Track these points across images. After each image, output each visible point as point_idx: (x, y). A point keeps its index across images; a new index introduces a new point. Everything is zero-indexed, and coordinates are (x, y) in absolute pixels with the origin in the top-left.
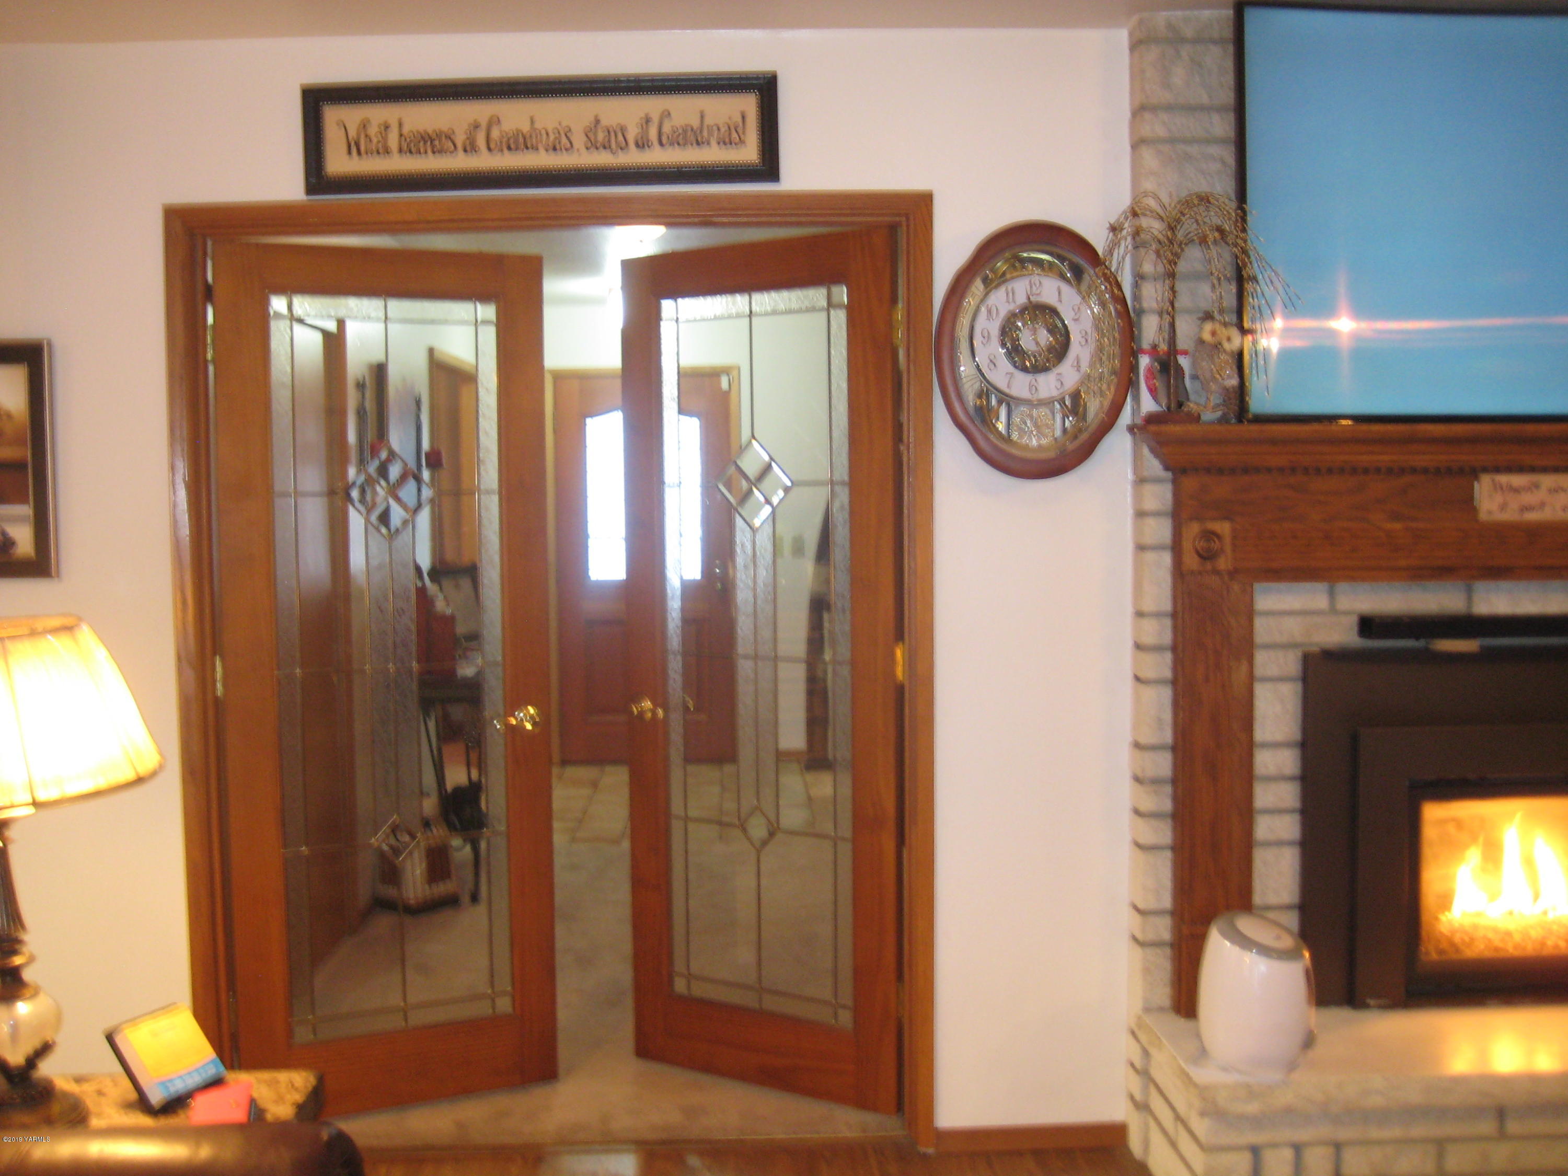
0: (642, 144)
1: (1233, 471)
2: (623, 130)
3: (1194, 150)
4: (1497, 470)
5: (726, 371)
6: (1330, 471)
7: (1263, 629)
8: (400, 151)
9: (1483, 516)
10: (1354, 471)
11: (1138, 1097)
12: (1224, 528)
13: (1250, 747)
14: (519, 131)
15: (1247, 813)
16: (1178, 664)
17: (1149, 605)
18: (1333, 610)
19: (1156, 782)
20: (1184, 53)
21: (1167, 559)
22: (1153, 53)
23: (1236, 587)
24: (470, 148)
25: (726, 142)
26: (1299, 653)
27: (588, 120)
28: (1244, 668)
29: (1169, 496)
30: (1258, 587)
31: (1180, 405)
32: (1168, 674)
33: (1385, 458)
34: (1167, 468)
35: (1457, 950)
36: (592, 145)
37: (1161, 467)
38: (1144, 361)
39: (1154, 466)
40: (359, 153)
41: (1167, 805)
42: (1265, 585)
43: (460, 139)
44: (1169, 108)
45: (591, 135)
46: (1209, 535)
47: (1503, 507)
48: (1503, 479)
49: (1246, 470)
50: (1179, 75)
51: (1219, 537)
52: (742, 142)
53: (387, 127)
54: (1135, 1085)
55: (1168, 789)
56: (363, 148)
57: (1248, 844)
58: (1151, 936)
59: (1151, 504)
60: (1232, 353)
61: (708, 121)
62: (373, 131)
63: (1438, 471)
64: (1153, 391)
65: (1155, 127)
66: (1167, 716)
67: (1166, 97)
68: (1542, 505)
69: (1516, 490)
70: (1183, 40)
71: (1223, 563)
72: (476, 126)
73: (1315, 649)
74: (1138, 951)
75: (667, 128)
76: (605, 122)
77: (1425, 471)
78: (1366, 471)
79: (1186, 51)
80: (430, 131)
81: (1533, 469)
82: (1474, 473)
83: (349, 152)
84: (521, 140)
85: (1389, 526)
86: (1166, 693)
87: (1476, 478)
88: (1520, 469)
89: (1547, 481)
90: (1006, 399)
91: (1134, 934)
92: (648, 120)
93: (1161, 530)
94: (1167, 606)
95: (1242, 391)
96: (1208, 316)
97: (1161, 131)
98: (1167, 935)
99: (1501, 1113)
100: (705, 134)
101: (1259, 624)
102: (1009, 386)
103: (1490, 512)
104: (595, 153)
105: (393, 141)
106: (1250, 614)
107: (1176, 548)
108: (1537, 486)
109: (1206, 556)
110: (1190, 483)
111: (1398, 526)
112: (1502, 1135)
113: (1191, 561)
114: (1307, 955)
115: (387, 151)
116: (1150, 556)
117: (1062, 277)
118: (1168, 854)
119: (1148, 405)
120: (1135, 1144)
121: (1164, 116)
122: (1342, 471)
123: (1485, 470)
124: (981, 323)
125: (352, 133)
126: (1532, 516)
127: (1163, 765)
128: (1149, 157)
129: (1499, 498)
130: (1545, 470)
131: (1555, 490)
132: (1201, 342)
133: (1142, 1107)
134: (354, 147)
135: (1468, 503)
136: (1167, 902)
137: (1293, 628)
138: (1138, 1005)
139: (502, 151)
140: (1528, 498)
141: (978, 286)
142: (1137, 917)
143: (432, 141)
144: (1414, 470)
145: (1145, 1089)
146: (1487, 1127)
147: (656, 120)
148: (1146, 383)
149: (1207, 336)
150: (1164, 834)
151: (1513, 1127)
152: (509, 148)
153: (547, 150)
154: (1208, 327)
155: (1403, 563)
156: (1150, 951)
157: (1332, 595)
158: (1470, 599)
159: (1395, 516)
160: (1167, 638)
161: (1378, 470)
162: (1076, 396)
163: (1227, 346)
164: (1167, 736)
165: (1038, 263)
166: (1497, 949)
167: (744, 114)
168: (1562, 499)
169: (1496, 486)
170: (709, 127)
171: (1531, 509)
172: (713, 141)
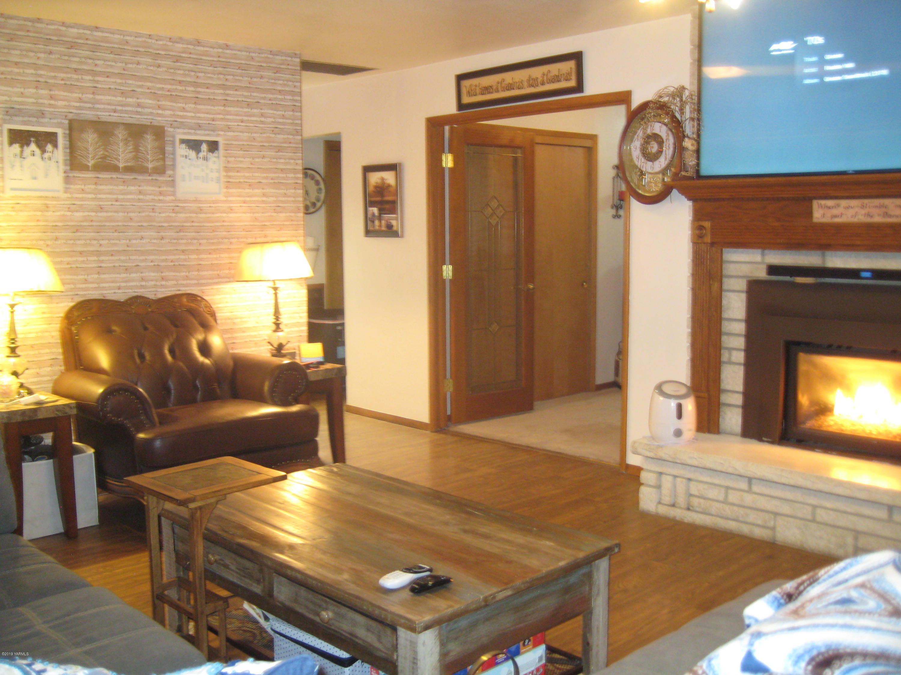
0: (543, 84)
1: (710, 200)
2: (537, 79)
4: (822, 198)
6: (748, 199)
8: (480, 94)
9: (815, 220)
10: (758, 199)
12: (706, 224)
13: (720, 320)
14: (509, 83)
23: (715, 250)
24: (497, 91)
25: (566, 80)
26: (746, 280)
27: (527, 77)
28: (718, 285)
30: (725, 250)
33: (769, 193)
34: (689, 199)
36: (529, 85)
40: (469, 96)
42: (728, 250)
43: (494, 88)
45: (528, 82)
46: (700, 227)
47: (823, 216)
48: (823, 202)
49: (715, 200)
51: (704, 228)
52: (571, 79)
53: (476, 86)
60: (694, 151)
61: (561, 72)
62: (473, 88)
63: (794, 199)
68: (842, 215)
69: (829, 208)
71: (707, 240)
72: (498, 83)
73: (752, 279)
75: (549, 77)
76: (532, 77)
77: (791, 199)
78: (766, 199)
80: (487, 86)
81: (836, 198)
82: (812, 199)
84: (510, 86)
85: (774, 224)
87: (813, 202)
88: (830, 197)
89: (844, 203)
92: (544, 74)
99: (750, 479)
100: (560, 78)
101: (726, 266)
102: (643, 167)
103: (818, 218)
104: (530, 89)
105: (478, 90)
106: (721, 262)
108: (838, 206)
109: (698, 236)
110: (696, 205)
111: (778, 224)
112: (750, 491)
113: (694, 238)
122: (753, 199)
123: (816, 198)
124: (634, 143)
125: (468, 89)
126: (837, 220)
129: (822, 211)
130: (841, 198)
131: (848, 208)
134: (469, 94)
135: (810, 214)
139: (505, 91)
140: (835, 212)
143: (487, 89)
146: (744, 485)
147: (546, 74)
151: (755, 488)
152: (506, 89)
153: (516, 89)
155: (780, 241)
159: (778, 220)
161: (772, 199)
163: (691, 148)
167: (571, 68)
168: (851, 212)
169: (821, 206)
170: (561, 74)
171: (835, 216)
172: (562, 79)
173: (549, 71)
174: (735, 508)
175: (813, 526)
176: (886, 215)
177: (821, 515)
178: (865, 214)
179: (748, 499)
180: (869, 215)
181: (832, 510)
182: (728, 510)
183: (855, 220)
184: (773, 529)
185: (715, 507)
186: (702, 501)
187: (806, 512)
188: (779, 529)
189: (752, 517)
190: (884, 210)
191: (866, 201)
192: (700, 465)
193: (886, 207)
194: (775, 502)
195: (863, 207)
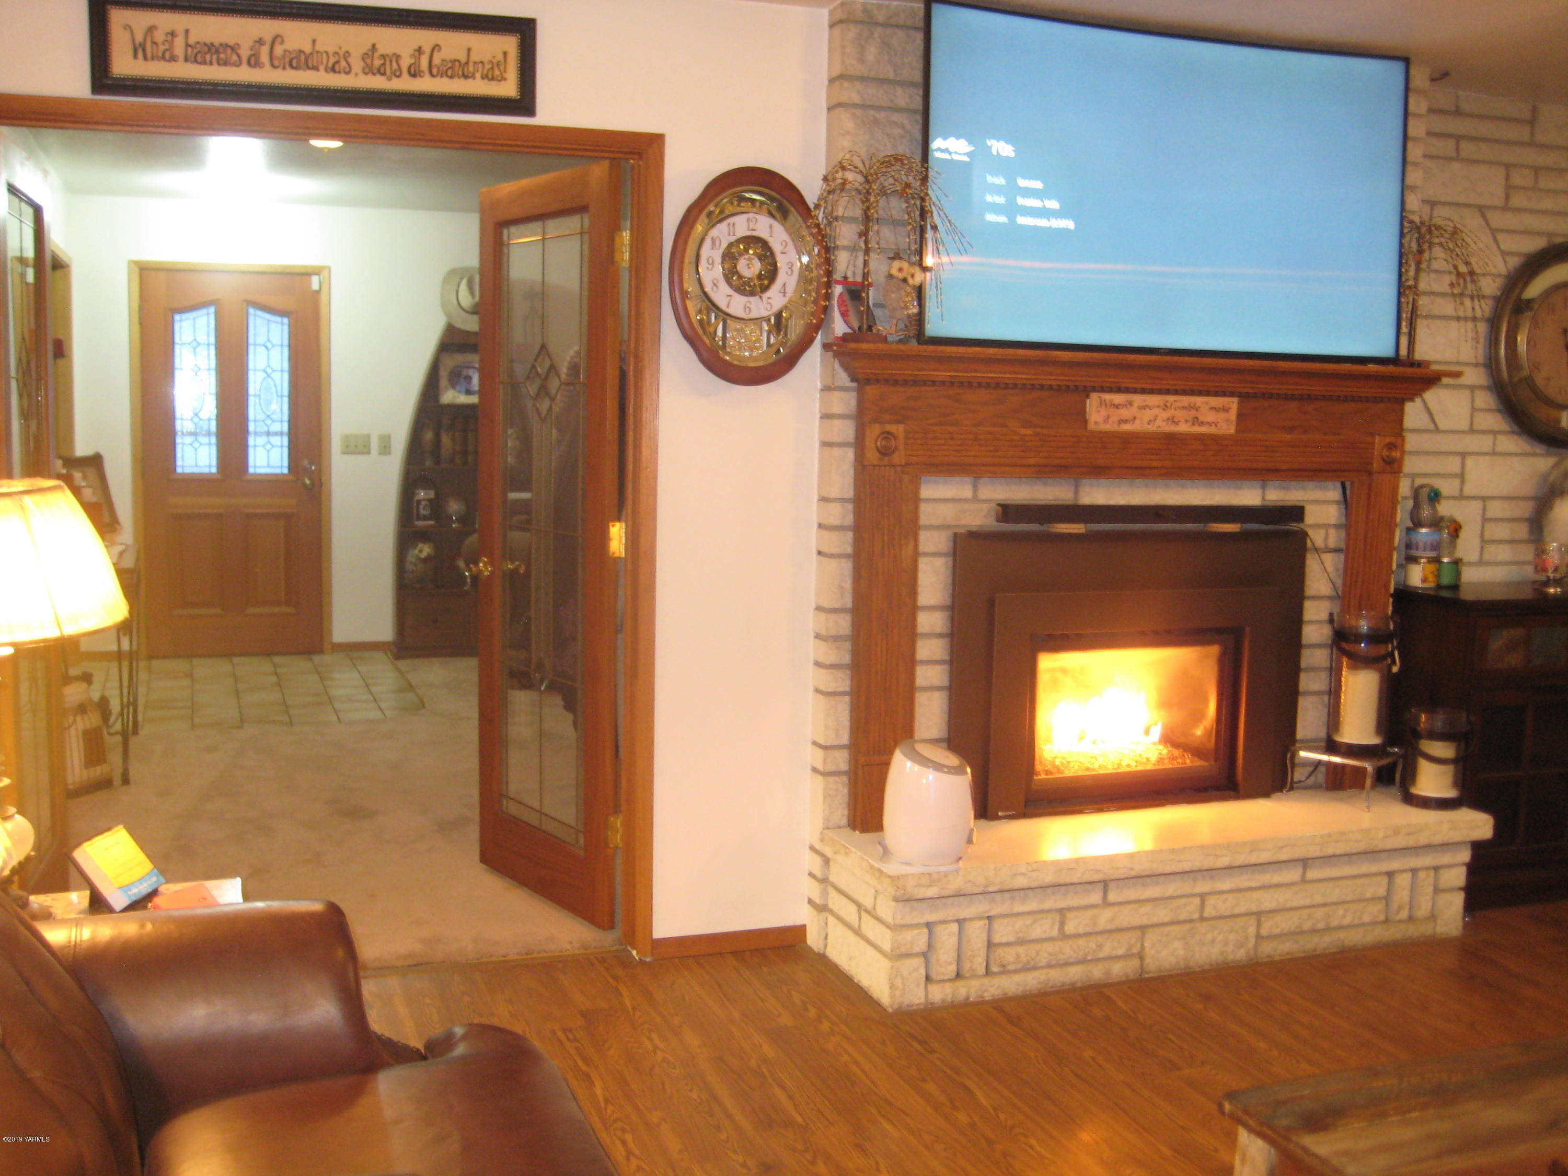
0: (414, 73)
1: (906, 383)
2: (398, 57)
3: (881, 116)
4: (1103, 390)
5: (317, 271)
6: (980, 385)
7: (927, 513)
8: (186, 60)
9: (1091, 426)
10: (997, 386)
11: (817, 900)
12: (898, 430)
13: (914, 609)
14: (301, 51)
15: (911, 663)
16: (858, 542)
17: (834, 493)
18: (975, 499)
19: (836, 638)
20: (876, 35)
21: (850, 454)
22: (852, 32)
23: (906, 478)
24: (254, 62)
25: (489, 77)
26: (950, 533)
27: (366, 47)
28: (911, 546)
29: (853, 403)
30: (923, 479)
31: (870, 328)
32: (849, 550)
33: (1023, 376)
34: (853, 379)
35: (1059, 771)
36: (369, 70)
37: (849, 379)
38: (838, 290)
39: (843, 378)
40: (145, 57)
41: (847, 659)
42: (928, 478)
43: (245, 53)
44: (863, 79)
45: (369, 61)
46: (887, 435)
47: (1107, 419)
48: (1107, 397)
49: (915, 383)
50: (872, 53)
51: (895, 438)
52: (504, 79)
53: (173, 34)
54: (813, 890)
55: (848, 645)
56: (149, 54)
57: (911, 689)
58: (831, 768)
59: (838, 409)
60: (914, 287)
61: (474, 57)
62: (160, 36)
63: (1059, 389)
64: (844, 315)
65: (850, 93)
66: (848, 585)
67: (861, 70)
68: (1134, 419)
69: (1117, 407)
70: (876, 24)
71: (897, 458)
72: (261, 42)
73: (962, 531)
74: (820, 779)
75: (437, 61)
76: (382, 49)
77: (1050, 387)
78: (1006, 387)
79: (878, 31)
80: (216, 42)
81: (1127, 390)
82: (1086, 392)
83: (135, 56)
84: (303, 57)
85: (1023, 431)
86: (847, 566)
87: (1088, 396)
88: (1119, 390)
89: (1137, 400)
90: (725, 316)
91: (815, 766)
92: (419, 51)
93: (846, 430)
94: (850, 494)
95: (920, 319)
96: (897, 256)
97: (856, 99)
98: (844, 766)
99: (1105, 884)
100: (471, 69)
101: (924, 509)
102: (728, 306)
103: (1096, 423)
104: (370, 76)
105: (179, 49)
106: (916, 501)
107: (859, 444)
108: (1130, 404)
109: (885, 452)
110: (872, 391)
111: (1029, 432)
112: (1106, 903)
113: (872, 456)
114: (969, 770)
115: (173, 59)
116: (836, 451)
117: (772, 215)
118: (847, 699)
119: (839, 327)
120: (813, 940)
121: (858, 85)
122: (988, 386)
123: (1094, 390)
124: (706, 251)
125: (139, 38)
126: (1126, 427)
127: (844, 624)
128: (846, 120)
129: (1104, 413)
130: (1135, 391)
131: (1143, 408)
132: (890, 276)
133: (822, 908)
134: (139, 50)
135: (1081, 416)
136: (845, 739)
137: (946, 513)
138: (819, 826)
139: (284, 68)
140: (1125, 413)
141: (703, 220)
142: (820, 752)
143: (217, 52)
144: (1042, 387)
145: (825, 894)
146: (1095, 897)
147: (427, 51)
148: (839, 309)
149: (894, 272)
150: (842, 681)
151: (1113, 897)
152: (291, 67)
153: (326, 71)
154: (896, 264)
155: (1032, 461)
156: (831, 779)
157: (975, 488)
158: (1076, 492)
159: (1027, 424)
160: (849, 520)
161: (1015, 386)
162: (779, 316)
163: (911, 281)
164: (848, 602)
165: (753, 201)
166: (1088, 769)
167: (505, 54)
168: (1148, 414)
169: (1102, 403)
170: (475, 63)
171: (1126, 421)
172: (478, 75)
173: (436, 47)
174: (1081, 942)
175: (1202, 927)
176: (1196, 421)
177: (1214, 906)
178: (1168, 419)
179: (1104, 918)
180: (1173, 421)
181: (1231, 891)
182: (1068, 950)
183: (1152, 428)
184: (1141, 956)
185: (1045, 953)
186: (1020, 950)
187: (1191, 908)
188: (1150, 951)
189: (1109, 947)
190: (1193, 413)
191: (1171, 398)
192: (1033, 885)
193: (1197, 410)
194: (1146, 909)
195: (1165, 407)
